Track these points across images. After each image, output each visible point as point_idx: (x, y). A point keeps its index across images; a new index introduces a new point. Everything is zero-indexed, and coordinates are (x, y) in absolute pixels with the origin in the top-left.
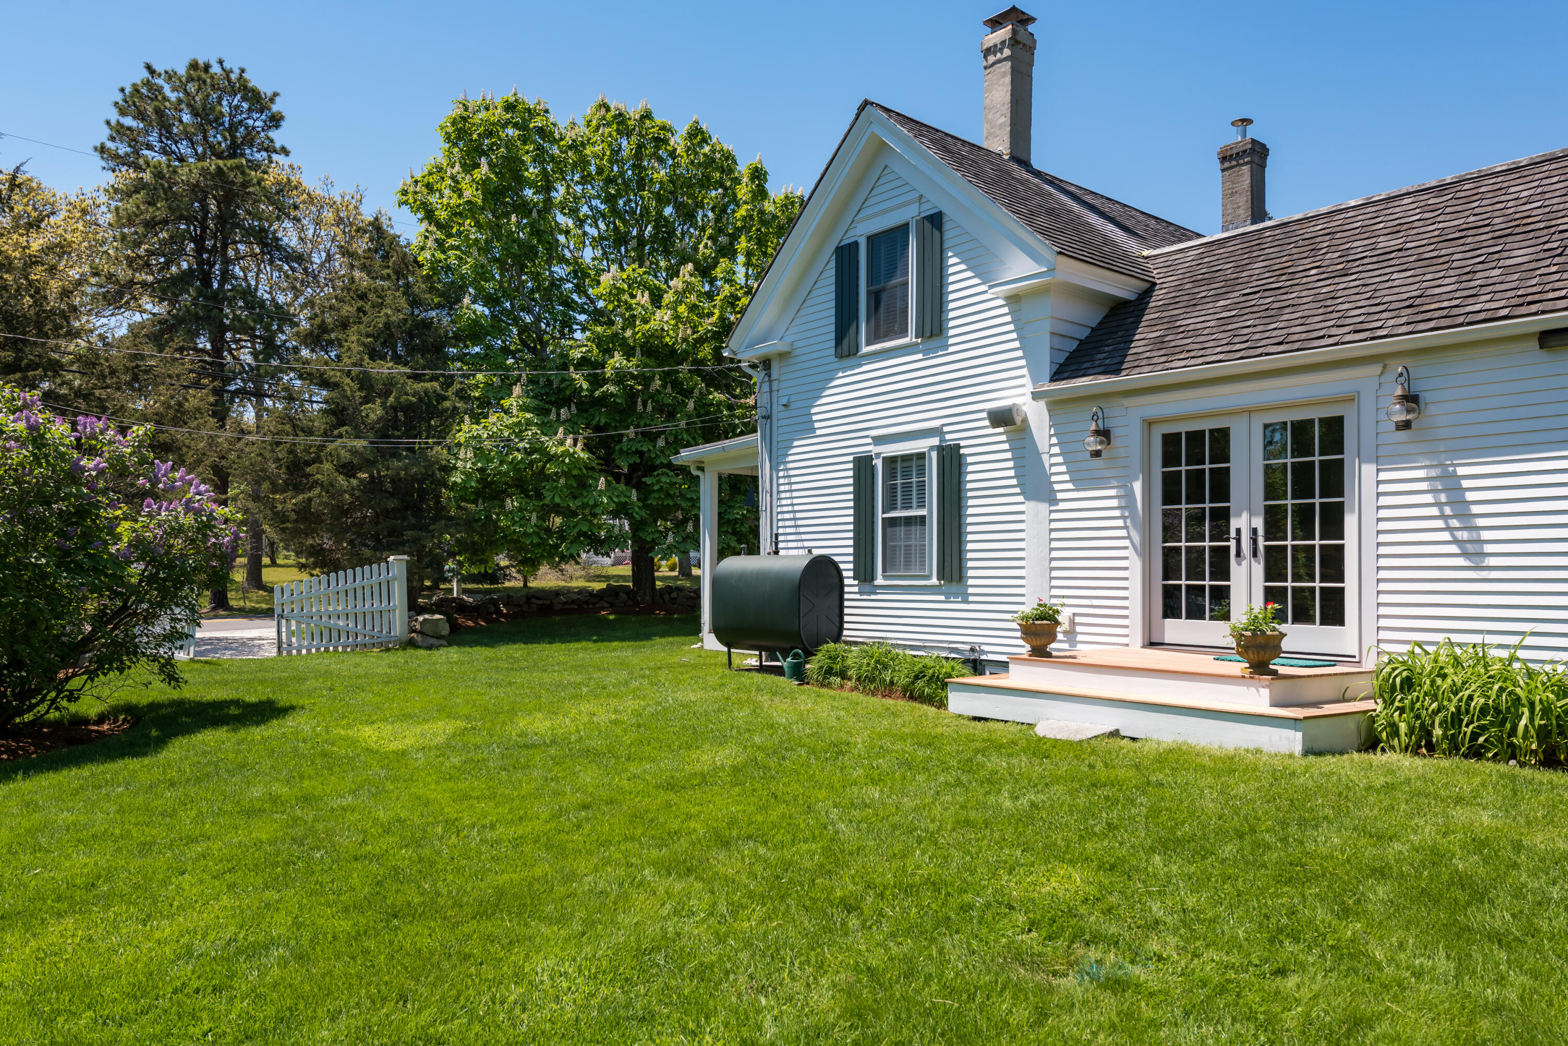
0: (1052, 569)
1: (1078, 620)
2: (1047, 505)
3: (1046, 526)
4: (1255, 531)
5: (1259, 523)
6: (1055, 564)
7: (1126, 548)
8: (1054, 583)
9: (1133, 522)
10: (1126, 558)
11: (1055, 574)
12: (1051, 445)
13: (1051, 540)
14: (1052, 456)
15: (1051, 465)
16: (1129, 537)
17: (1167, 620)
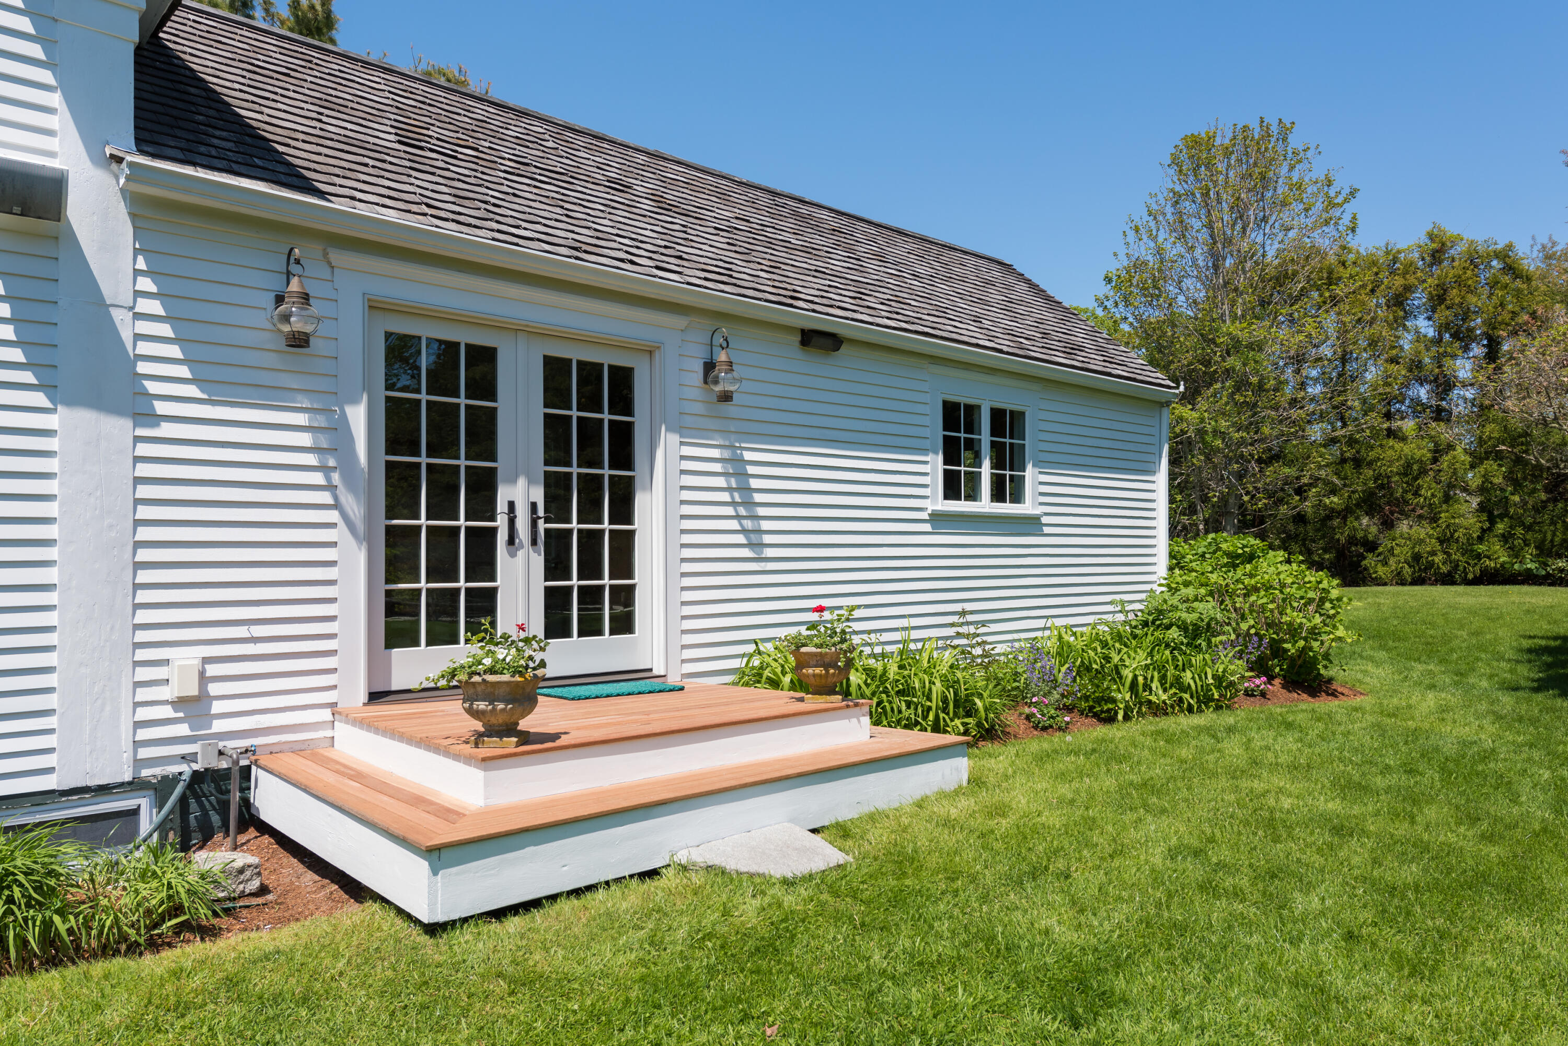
0: (139, 566)
1: (212, 670)
2: (128, 423)
3: (125, 471)
4: (534, 506)
5: (538, 495)
6: (144, 555)
7: (333, 525)
8: (143, 596)
9: (345, 478)
10: (334, 544)
11: (144, 576)
12: (138, 294)
13: (138, 502)
14: (138, 316)
15: (138, 337)
16: (336, 506)
17: (395, 651)
